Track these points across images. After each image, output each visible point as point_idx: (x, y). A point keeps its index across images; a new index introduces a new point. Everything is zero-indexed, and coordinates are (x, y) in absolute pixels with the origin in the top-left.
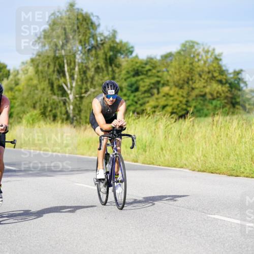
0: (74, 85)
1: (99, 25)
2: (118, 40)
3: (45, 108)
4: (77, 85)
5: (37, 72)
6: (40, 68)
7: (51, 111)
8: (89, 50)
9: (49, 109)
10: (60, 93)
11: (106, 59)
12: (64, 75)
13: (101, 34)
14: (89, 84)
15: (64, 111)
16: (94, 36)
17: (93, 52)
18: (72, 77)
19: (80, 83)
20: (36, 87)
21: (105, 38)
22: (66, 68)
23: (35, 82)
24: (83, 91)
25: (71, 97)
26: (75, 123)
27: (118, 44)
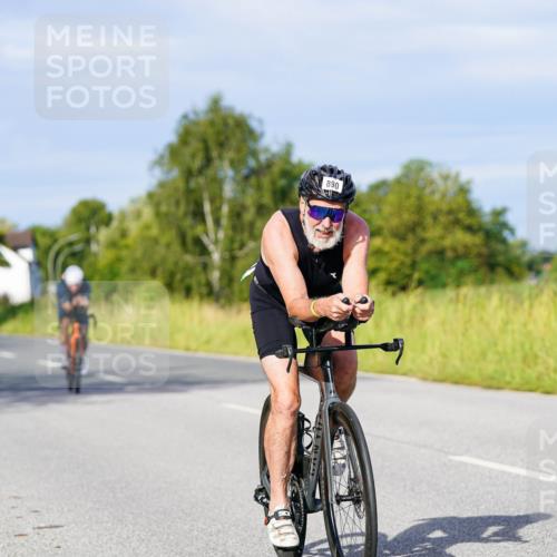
0: (221, 235)
1: (262, 135)
2: (295, 159)
3: (172, 275)
4: (226, 236)
5: (158, 214)
6: (164, 208)
7: (182, 280)
8: (247, 178)
9: (178, 277)
10: (198, 249)
11: (274, 193)
12: (203, 220)
13: (267, 150)
14: (246, 235)
15: (203, 281)
16: (254, 154)
17: (253, 180)
18: (217, 222)
19: (230, 232)
20: (156, 241)
21: (274, 155)
22: (207, 207)
23: (154, 231)
24: (236, 245)
25: (216, 257)
26: (222, 301)
27: (294, 166)
